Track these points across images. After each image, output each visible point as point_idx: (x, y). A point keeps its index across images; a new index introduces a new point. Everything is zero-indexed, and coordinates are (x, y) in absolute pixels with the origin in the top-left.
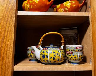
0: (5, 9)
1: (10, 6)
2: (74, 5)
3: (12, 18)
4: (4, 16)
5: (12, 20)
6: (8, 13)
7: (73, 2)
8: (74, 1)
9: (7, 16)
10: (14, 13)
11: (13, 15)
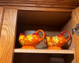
0: (5, 49)
1: (8, 47)
3: (9, 58)
4: (3, 56)
5: (9, 60)
6: (7, 54)
8: (61, 38)
9: (5, 56)
10: (11, 54)
11: (10, 55)
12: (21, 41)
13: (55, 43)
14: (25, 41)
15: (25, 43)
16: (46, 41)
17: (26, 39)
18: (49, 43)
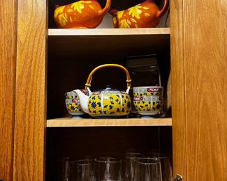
0: (29, 26)
1: (36, 21)
2: (147, 14)
4: (28, 40)
5: (40, 45)
6: (34, 34)
7: (146, 8)
8: (147, 6)
9: (32, 39)
12: (61, 16)
13: (135, 18)
14: (69, 15)
15: (68, 19)
16: (115, 22)
17: (69, 11)
18: (122, 21)
